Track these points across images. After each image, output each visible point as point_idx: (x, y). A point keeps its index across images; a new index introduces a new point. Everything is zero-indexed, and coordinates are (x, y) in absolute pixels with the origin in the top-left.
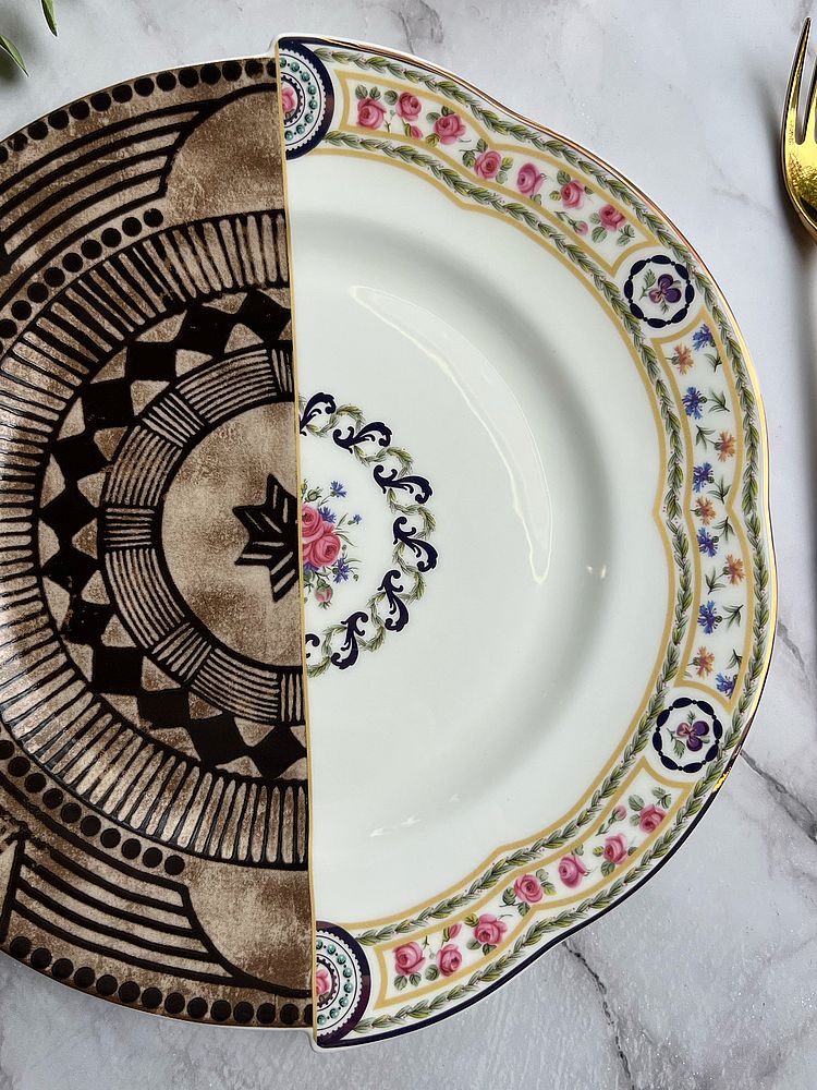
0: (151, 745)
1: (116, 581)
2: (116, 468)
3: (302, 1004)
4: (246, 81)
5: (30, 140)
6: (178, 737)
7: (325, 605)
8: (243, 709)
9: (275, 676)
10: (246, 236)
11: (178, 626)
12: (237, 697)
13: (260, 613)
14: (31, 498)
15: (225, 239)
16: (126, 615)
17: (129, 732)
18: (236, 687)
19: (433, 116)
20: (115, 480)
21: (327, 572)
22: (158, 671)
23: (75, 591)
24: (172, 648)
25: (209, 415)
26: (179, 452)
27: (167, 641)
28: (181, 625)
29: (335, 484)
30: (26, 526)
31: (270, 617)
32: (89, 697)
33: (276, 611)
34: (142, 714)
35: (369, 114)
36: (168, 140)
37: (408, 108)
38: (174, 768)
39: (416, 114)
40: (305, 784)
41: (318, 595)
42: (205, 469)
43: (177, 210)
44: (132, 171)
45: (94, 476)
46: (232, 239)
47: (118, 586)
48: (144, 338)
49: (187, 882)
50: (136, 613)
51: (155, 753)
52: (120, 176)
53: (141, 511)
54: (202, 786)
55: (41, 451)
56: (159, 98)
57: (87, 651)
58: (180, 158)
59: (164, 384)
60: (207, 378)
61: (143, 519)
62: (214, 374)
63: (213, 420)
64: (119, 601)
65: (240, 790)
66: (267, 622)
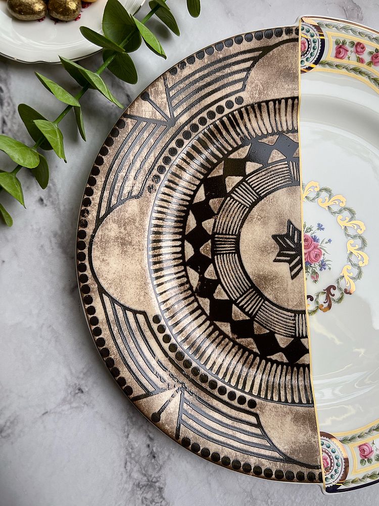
0: (237, 346)
1: (220, 269)
2: (219, 216)
3: (317, 472)
4: (285, 37)
5: (187, 64)
6: (249, 342)
7: (315, 281)
8: (279, 330)
9: (293, 315)
10: (279, 109)
11: (248, 290)
12: (275, 324)
13: (285, 285)
14: (181, 230)
15: (270, 110)
16: (224, 284)
17: (227, 340)
18: (275, 319)
19: (371, 53)
20: (219, 222)
21: (316, 266)
22: (239, 311)
23: (201, 273)
24: (246, 300)
25: (261, 192)
26: (247, 209)
27: (243, 297)
28: (249, 290)
29: (319, 224)
30: (179, 243)
31: (290, 287)
32: (208, 323)
33: (293, 284)
34: (233, 331)
35: (340, 52)
36: (248, 64)
37: (359, 50)
38: (248, 357)
39: (363, 52)
40: (308, 366)
41: (312, 277)
42: (259, 217)
43: (250, 97)
44: (231, 79)
45: (209, 220)
46: (273, 110)
47: (221, 271)
48: (232, 156)
49: (258, 412)
50: (229, 283)
51: (239, 350)
52: (225, 81)
53: (231, 236)
54: (261, 366)
55: (185, 209)
56: (246, 45)
57: (207, 301)
58: (252, 72)
59: (241, 178)
60: (260, 175)
61: (231, 240)
62: (264, 173)
63: (263, 194)
64: (221, 278)
65: (278, 368)
66: (289, 289)
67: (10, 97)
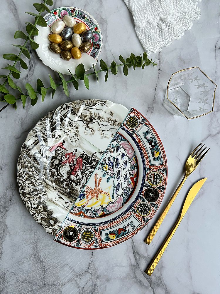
67: (34, 69)
